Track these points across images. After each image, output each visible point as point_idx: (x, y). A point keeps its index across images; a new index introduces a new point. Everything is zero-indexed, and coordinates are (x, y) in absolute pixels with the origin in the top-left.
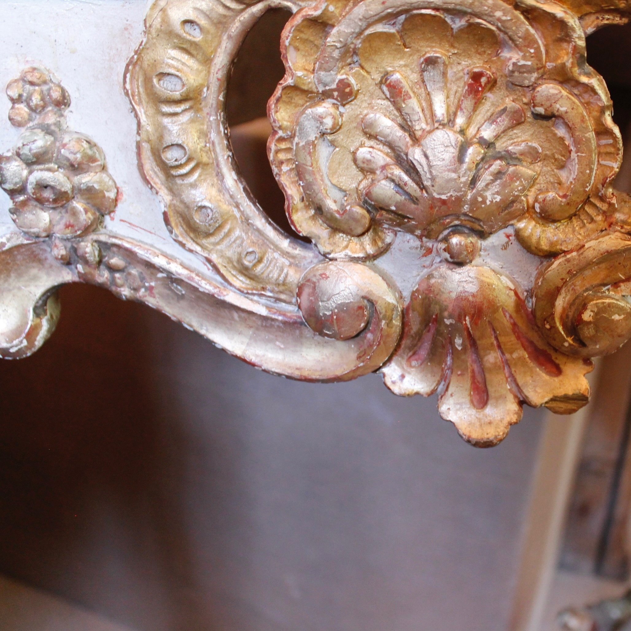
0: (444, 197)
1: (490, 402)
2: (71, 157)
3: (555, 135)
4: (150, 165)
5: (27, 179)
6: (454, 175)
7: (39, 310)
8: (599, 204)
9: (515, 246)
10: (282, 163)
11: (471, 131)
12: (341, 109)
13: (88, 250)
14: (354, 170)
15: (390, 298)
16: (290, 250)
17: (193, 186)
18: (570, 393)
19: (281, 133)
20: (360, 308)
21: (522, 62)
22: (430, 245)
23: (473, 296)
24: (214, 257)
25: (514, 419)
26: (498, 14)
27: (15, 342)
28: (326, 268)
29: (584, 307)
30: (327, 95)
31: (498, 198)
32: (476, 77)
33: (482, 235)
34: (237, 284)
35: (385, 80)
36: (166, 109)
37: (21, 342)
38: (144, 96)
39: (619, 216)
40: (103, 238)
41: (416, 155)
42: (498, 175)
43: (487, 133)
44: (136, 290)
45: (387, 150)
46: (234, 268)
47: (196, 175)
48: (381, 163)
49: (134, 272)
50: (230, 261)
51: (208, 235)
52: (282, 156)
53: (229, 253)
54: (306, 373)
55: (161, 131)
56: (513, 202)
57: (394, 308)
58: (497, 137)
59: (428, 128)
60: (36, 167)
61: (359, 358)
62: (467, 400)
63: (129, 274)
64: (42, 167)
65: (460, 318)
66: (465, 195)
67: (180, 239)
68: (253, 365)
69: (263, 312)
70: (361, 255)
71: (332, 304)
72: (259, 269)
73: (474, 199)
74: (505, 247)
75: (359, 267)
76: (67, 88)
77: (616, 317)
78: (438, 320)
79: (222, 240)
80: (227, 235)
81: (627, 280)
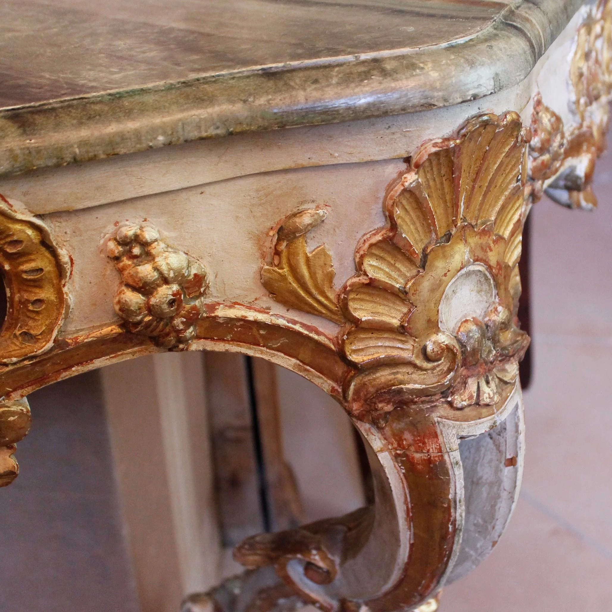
77: (12, 419)
81: (15, 390)
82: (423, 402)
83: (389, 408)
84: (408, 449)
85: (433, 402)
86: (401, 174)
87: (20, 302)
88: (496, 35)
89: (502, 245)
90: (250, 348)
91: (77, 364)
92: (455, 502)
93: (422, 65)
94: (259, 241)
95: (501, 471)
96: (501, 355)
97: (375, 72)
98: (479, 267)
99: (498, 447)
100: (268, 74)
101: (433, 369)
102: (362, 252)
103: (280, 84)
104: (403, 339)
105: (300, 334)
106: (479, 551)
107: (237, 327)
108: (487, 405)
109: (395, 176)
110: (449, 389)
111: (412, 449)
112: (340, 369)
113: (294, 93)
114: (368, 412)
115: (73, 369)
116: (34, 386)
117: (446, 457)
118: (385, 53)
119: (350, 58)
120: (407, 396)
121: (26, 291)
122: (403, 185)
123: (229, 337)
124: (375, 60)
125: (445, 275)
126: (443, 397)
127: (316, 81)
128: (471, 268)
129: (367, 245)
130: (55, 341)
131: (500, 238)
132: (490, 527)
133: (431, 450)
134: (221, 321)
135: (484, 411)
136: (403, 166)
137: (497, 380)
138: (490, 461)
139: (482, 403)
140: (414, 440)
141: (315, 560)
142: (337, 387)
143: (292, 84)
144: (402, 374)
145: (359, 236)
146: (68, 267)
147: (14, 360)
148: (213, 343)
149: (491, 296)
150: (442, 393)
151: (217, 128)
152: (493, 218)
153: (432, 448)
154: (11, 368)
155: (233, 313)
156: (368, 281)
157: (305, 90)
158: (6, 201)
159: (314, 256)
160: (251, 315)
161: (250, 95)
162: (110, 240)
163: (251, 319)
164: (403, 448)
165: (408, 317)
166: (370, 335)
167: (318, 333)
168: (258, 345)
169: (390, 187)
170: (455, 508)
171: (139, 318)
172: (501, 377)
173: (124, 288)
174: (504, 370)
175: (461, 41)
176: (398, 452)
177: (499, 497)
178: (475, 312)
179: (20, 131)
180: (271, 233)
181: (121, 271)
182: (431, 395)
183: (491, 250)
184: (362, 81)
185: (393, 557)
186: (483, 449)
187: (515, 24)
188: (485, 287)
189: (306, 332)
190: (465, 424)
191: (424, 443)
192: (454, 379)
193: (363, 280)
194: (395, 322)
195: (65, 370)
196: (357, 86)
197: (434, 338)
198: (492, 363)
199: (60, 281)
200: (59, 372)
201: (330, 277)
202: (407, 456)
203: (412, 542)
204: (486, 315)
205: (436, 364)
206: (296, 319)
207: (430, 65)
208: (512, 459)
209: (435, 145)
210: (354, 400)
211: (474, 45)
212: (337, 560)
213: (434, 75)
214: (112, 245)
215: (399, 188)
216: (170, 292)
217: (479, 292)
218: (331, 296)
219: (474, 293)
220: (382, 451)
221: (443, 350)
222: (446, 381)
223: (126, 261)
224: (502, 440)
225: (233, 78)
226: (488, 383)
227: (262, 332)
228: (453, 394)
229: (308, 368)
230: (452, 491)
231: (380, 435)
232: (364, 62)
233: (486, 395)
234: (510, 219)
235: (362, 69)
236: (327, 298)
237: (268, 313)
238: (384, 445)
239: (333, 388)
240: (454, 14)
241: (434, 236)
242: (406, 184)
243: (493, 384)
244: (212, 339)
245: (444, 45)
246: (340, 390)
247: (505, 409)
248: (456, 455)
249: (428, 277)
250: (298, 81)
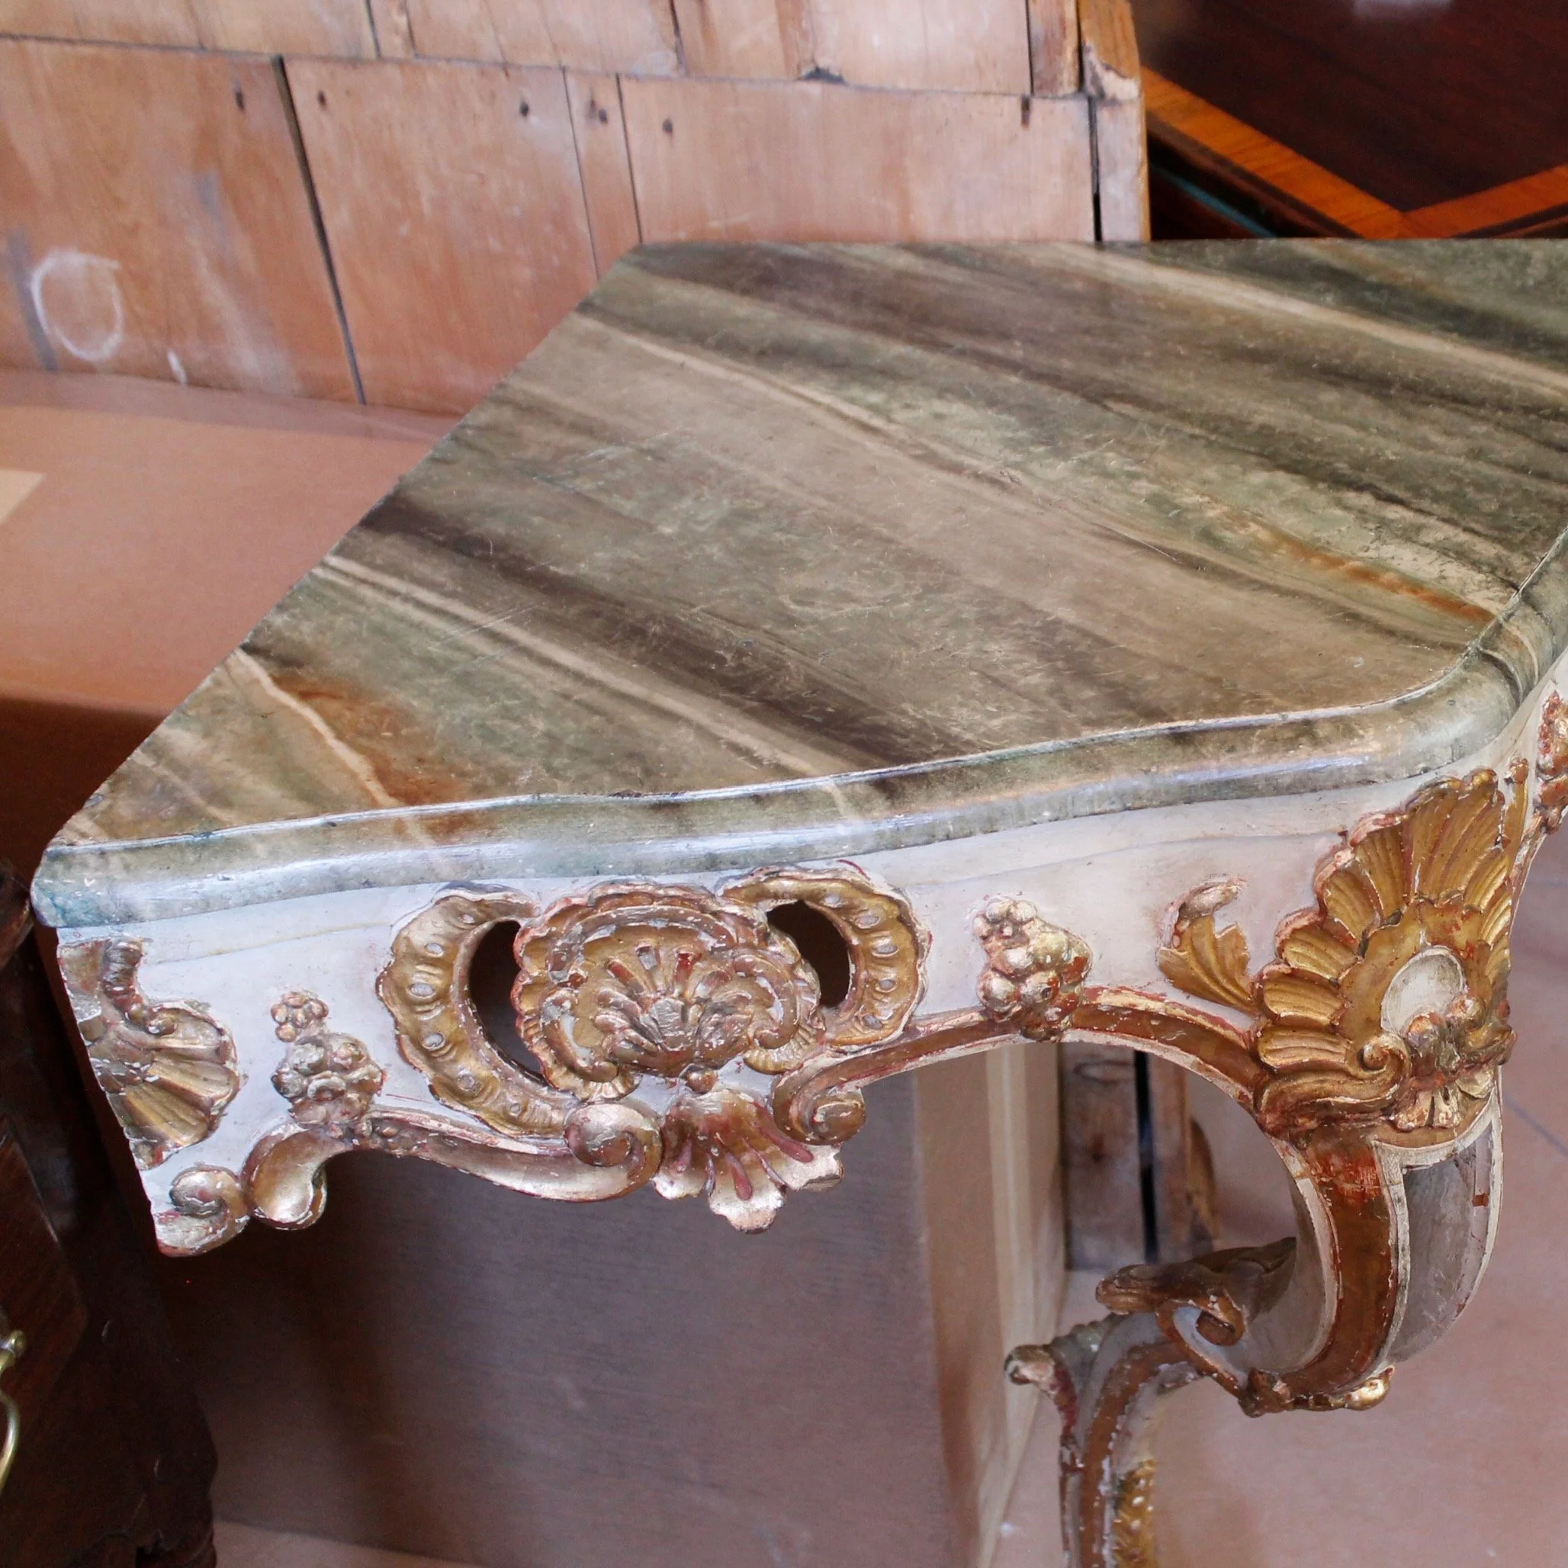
0: (676, 1049)
1: (755, 1193)
2: (343, 1062)
3: (759, 986)
4: (409, 1050)
5: (307, 1088)
6: (681, 1033)
7: (317, 1181)
8: (809, 1029)
9: (746, 1070)
10: (531, 1038)
11: (688, 994)
12: (576, 991)
13: (364, 1128)
14: (596, 1032)
15: (648, 1128)
16: (549, 1096)
17: (455, 1061)
18: (824, 1175)
19: (527, 1017)
20: (624, 1141)
21: (718, 946)
22: (673, 1080)
23: (718, 1116)
24: (484, 1116)
25: (779, 1204)
26: (690, 919)
27: (302, 1215)
28: (586, 1112)
29: (815, 1112)
30: (563, 985)
31: (722, 1042)
32: (684, 957)
33: (717, 1067)
34: (506, 1131)
35: (609, 966)
36: (419, 1009)
37: (307, 1214)
38: (397, 1000)
39: (829, 1035)
40: (376, 1115)
41: (644, 1019)
42: (717, 1025)
43: (701, 991)
44: (409, 1149)
45: (619, 1013)
46: (501, 1119)
47: (454, 1053)
48: (617, 1026)
49: (407, 1135)
50: (496, 1114)
51: (473, 1097)
52: (531, 1032)
53: (495, 1108)
54: (582, 1197)
55: (418, 1027)
56: (735, 1041)
57: (650, 1134)
58: (711, 994)
59: (652, 996)
60: (314, 1077)
61: (629, 1177)
62: (734, 1194)
63: (403, 1137)
64: (318, 1076)
65: (711, 1134)
66: (694, 1044)
67: (447, 1103)
68: (533, 1195)
69: (535, 1150)
70: (614, 1095)
71: (598, 1141)
72: (525, 1117)
73: (702, 1046)
74: (738, 1071)
75: (614, 1107)
76: (323, 1000)
77: (844, 1114)
78: (694, 1138)
79: (486, 1099)
80: (491, 1094)
81: (850, 1080)
82: (1357, 1120)
83: (1312, 1124)
84: (1336, 1177)
85: (1370, 1120)
86: (1335, 850)
87: (867, 981)
88: (1464, 680)
89: (1476, 919)
90: (1138, 1041)
91: (926, 1054)
92: (1397, 1249)
93: (1361, 732)
94: (1155, 917)
95: (1468, 1210)
96: (1468, 1062)
97: (1304, 740)
98: (1441, 951)
99: (1465, 1178)
101: (1373, 1078)
102: (1283, 937)
103: (1191, 750)
104: (1334, 1040)
105: (1202, 1027)
106: (1441, 1316)
107: (1124, 1016)
108: (1443, 1128)
109: (1327, 850)
110: (1392, 1104)
111: (1342, 1177)
112: (1251, 1071)
113: (1205, 763)
114: (1285, 1127)
115: (921, 1059)
116: (872, 1077)
117: (1385, 1192)
118: (1320, 712)
119: (1275, 716)
120: (1335, 1112)
121: (874, 969)
122: (1335, 865)
123: (1112, 1028)
124: (1307, 723)
125: (1391, 964)
126: (1384, 1115)
127: (1232, 750)
128: (1429, 952)
129: (1289, 930)
130: (904, 1029)
131: (1473, 911)
132: (1455, 1285)
133: (1366, 1182)
134: (1104, 1009)
135: (1440, 1134)
136: (1338, 840)
137: (1460, 1095)
139: (1436, 1124)
140: (1344, 1167)
141: (1213, 1309)
142: (1246, 1092)
143: (1204, 751)
144: (1330, 1083)
145: (1281, 916)
146: (925, 944)
147: (855, 1048)
148: (1092, 1033)
149: (1458, 984)
150: (1383, 1110)
151: (1113, 803)
152: (1463, 888)
153: (1367, 1178)
154: (850, 1057)
155: (1119, 1001)
156: (1289, 971)
157: (1218, 760)
158: (863, 874)
159: (1225, 938)
160: (1143, 1004)
161: (1153, 764)
162: (977, 916)
163: (1141, 1008)
164: (1331, 1175)
165: (1342, 1014)
166: (1291, 1033)
167: (1225, 1026)
168: (1149, 1038)
169: (1320, 864)
170: (1397, 1258)
171: (1006, 1008)
172: (1466, 1090)
173: (990, 973)
174: (1473, 1081)
175: (1415, 695)
176: (1324, 1179)
177: (1465, 1245)
178: (1434, 1005)
179: (888, 803)
180: (1171, 909)
181: (989, 952)
182: (1368, 1112)
183: (1458, 928)
184: (1287, 750)
187: (1495, 654)
188: (1450, 974)
189: (1209, 1025)
190: (1412, 1151)
191: (1357, 1172)
192: (1399, 1092)
193: (1283, 968)
194: (1324, 1019)
195: (911, 1059)
196: (1280, 758)
197: (1374, 1041)
198: (1454, 1072)
199: (916, 961)
200: (904, 1061)
201: (1243, 963)
202: (1335, 1186)
203: (1341, 1297)
204: (1449, 1009)
205: (1375, 1072)
206: (1198, 1008)
207: (1371, 732)
208: (1482, 1196)
209: (1376, 822)
210: (1268, 1111)
211: (1432, 702)
212: (1246, 1313)
213: (1375, 746)
214: (980, 923)
215: (1330, 870)
216: (1045, 980)
217: (1440, 980)
218: (1244, 983)
219: (1433, 983)
220: (1302, 1176)
221: (1385, 1056)
222: (1388, 1095)
223: (994, 942)
224: (1470, 1170)
225: (1135, 738)
226: (1446, 1098)
227: (1154, 1023)
228: (1397, 1111)
229: (1211, 1067)
230: (1392, 1235)
231: (1300, 1157)
232: (1292, 723)
233: (1442, 1115)
234: (1491, 884)
235: (1288, 734)
236: (1237, 986)
237: (1162, 1001)
238: (1305, 1169)
239: (1241, 1093)
241: (1377, 916)
242: (1339, 864)
243: (1453, 1101)
244: (1091, 1029)
245: (1393, 701)
246: (1251, 1097)
247: (1471, 1132)
248: (1400, 1190)
249: (1366, 968)
250: (1210, 748)
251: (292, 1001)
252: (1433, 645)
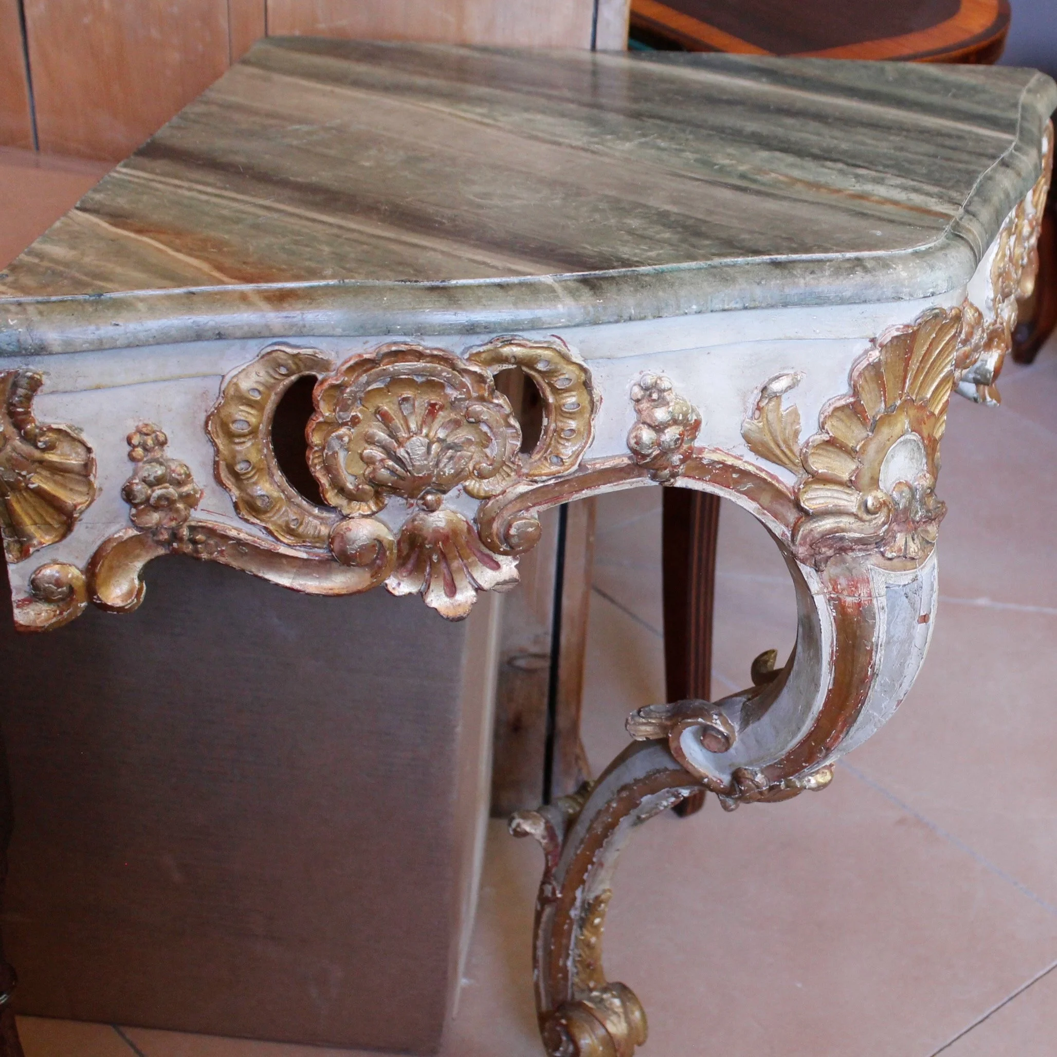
0: (420, 475)
1: (458, 591)
2: (179, 478)
3: (481, 431)
4: (224, 474)
5: (151, 496)
6: (425, 462)
7: (140, 578)
8: (511, 465)
9: (464, 495)
10: (316, 465)
11: (432, 434)
12: (352, 430)
13: (185, 533)
14: (361, 463)
15: (391, 538)
16: (320, 514)
17: (255, 483)
18: (507, 578)
19: (316, 448)
20: (374, 546)
21: (459, 396)
22: (412, 501)
23: (443, 529)
24: (271, 527)
25: (475, 600)
26: (444, 374)
27: (129, 602)
28: (348, 524)
29: (510, 526)
30: (345, 424)
31: (452, 471)
32: (433, 406)
33: (444, 492)
34: (286, 541)
35: (378, 411)
36: (237, 440)
37: (133, 600)
38: (220, 433)
39: (524, 471)
40: (193, 523)
41: (401, 452)
42: (451, 458)
43: (441, 434)
44: (211, 554)
45: (380, 449)
46: (283, 531)
47: (256, 477)
48: (379, 458)
49: (212, 542)
50: (280, 526)
51: (265, 512)
52: (316, 461)
53: (279, 522)
54: (336, 591)
55: (234, 454)
56: (461, 472)
57: (391, 542)
58: (447, 436)
59: (406, 436)
60: (156, 488)
61: (372, 576)
62: (443, 593)
63: (209, 544)
64: (160, 487)
65: (436, 543)
66: (434, 471)
67: (246, 517)
68: (298, 591)
69: (304, 556)
70: (369, 513)
71: (356, 546)
72: (301, 530)
73: (439, 474)
74: (458, 497)
75: (369, 521)
76: (165, 432)
77: (530, 530)
78: (422, 546)
79: (275, 514)
80: (278, 510)
81: (534, 505)
82: (859, 550)
83: (830, 552)
84: (841, 593)
85: (868, 550)
86: (866, 352)
87: (555, 431)
88: (948, 245)
89: (933, 419)
90: (722, 490)
91: (587, 488)
92: (877, 645)
93: (894, 266)
94: (744, 397)
95: (914, 627)
96: (926, 517)
97: (858, 269)
98: (914, 437)
99: (912, 604)
100: (776, 264)
101: (870, 521)
102: (826, 414)
103: (786, 272)
104: (850, 492)
105: (764, 480)
106: (883, 712)
107: (717, 469)
108: (913, 559)
109: (861, 352)
110: (882, 540)
111: (845, 593)
112: (792, 516)
113: (796, 280)
114: (812, 556)
115: (584, 492)
116: (549, 504)
117: (874, 601)
118: (865, 254)
119: (838, 255)
120: (847, 544)
121: (561, 421)
122: (868, 360)
123: (707, 478)
124: (858, 259)
125: (889, 440)
126: (877, 547)
127: (812, 272)
128: (908, 436)
129: (831, 408)
130: (580, 465)
131: (933, 414)
132: (897, 686)
133: (862, 595)
134: (705, 462)
135: (909, 564)
136: (869, 345)
137: (921, 538)
138: (904, 619)
139: (908, 556)
140: (848, 585)
141: (716, 724)
142: (787, 532)
143: (795, 272)
144: (845, 521)
145: (824, 400)
146: (598, 403)
147: (544, 478)
148: (694, 481)
149: (921, 464)
150: (876, 543)
151: (737, 303)
152: (928, 396)
153: (863, 592)
154: (541, 485)
155: (716, 457)
156: (828, 439)
157: (804, 278)
158: (566, 346)
159: (787, 415)
160: (730, 461)
161: (763, 279)
162: (635, 385)
163: (729, 463)
164: (837, 592)
165: (857, 472)
166: (822, 486)
167: (778, 481)
168: (729, 487)
169: (856, 362)
170: (876, 652)
171: (650, 451)
172: (924, 536)
173: (641, 425)
174: (927, 531)
175: (923, 248)
176: (832, 596)
177: (909, 653)
178: (907, 476)
179: (591, 293)
180: (756, 391)
181: (639, 412)
182: (867, 544)
183: (925, 424)
184: (849, 275)
185: (808, 706)
186: (898, 608)
187: (961, 235)
188: (917, 455)
189: (769, 480)
190: (892, 574)
191: (857, 588)
192: (887, 531)
193: (826, 437)
194: (845, 477)
195: (577, 492)
196: (845, 279)
197: (874, 493)
198: (918, 522)
199: (590, 416)
200: (571, 493)
201: (796, 433)
202: (839, 599)
203: (830, 687)
204: (915, 480)
205: (873, 516)
206: (763, 467)
207: (901, 266)
208: (925, 616)
209: (898, 330)
210: (800, 544)
211: (933, 253)
212: (737, 727)
213: (904, 274)
214: (636, 389)
215: (865, 363)
216: (678, 432)
217: (912, 459)
218: (796, 449)
219: (907, 460)
220: (818, 594)
221: (881, 504)
222: (881, 533)
223: (644, 405)
224: (917, 598)
225: (748, 264)
226: (913, 540)
227: (734, 476)
228: (885, 545)
229: (766, 512)
230: (876, 634)
231: (818, 579)
232: (849, 260)
233: (912, 549)
234: (940, 400)
235: (847, 265)
236: (791, 451)
237: (741, 460)
238: (821, 588)
239: (784, 532)
240: (911, 221)
241: (883, 405)
242: (871, 360)
243: (916, 541)
244: (694, 478)
245: (910, 250)
246: (789, 535)
247: (925, 566)
248: (883, 601)
249: (875, 441)
250: (799, 271)
251: (144, 430)
252: (923, 227)
